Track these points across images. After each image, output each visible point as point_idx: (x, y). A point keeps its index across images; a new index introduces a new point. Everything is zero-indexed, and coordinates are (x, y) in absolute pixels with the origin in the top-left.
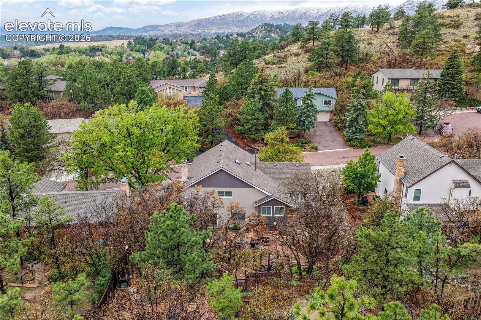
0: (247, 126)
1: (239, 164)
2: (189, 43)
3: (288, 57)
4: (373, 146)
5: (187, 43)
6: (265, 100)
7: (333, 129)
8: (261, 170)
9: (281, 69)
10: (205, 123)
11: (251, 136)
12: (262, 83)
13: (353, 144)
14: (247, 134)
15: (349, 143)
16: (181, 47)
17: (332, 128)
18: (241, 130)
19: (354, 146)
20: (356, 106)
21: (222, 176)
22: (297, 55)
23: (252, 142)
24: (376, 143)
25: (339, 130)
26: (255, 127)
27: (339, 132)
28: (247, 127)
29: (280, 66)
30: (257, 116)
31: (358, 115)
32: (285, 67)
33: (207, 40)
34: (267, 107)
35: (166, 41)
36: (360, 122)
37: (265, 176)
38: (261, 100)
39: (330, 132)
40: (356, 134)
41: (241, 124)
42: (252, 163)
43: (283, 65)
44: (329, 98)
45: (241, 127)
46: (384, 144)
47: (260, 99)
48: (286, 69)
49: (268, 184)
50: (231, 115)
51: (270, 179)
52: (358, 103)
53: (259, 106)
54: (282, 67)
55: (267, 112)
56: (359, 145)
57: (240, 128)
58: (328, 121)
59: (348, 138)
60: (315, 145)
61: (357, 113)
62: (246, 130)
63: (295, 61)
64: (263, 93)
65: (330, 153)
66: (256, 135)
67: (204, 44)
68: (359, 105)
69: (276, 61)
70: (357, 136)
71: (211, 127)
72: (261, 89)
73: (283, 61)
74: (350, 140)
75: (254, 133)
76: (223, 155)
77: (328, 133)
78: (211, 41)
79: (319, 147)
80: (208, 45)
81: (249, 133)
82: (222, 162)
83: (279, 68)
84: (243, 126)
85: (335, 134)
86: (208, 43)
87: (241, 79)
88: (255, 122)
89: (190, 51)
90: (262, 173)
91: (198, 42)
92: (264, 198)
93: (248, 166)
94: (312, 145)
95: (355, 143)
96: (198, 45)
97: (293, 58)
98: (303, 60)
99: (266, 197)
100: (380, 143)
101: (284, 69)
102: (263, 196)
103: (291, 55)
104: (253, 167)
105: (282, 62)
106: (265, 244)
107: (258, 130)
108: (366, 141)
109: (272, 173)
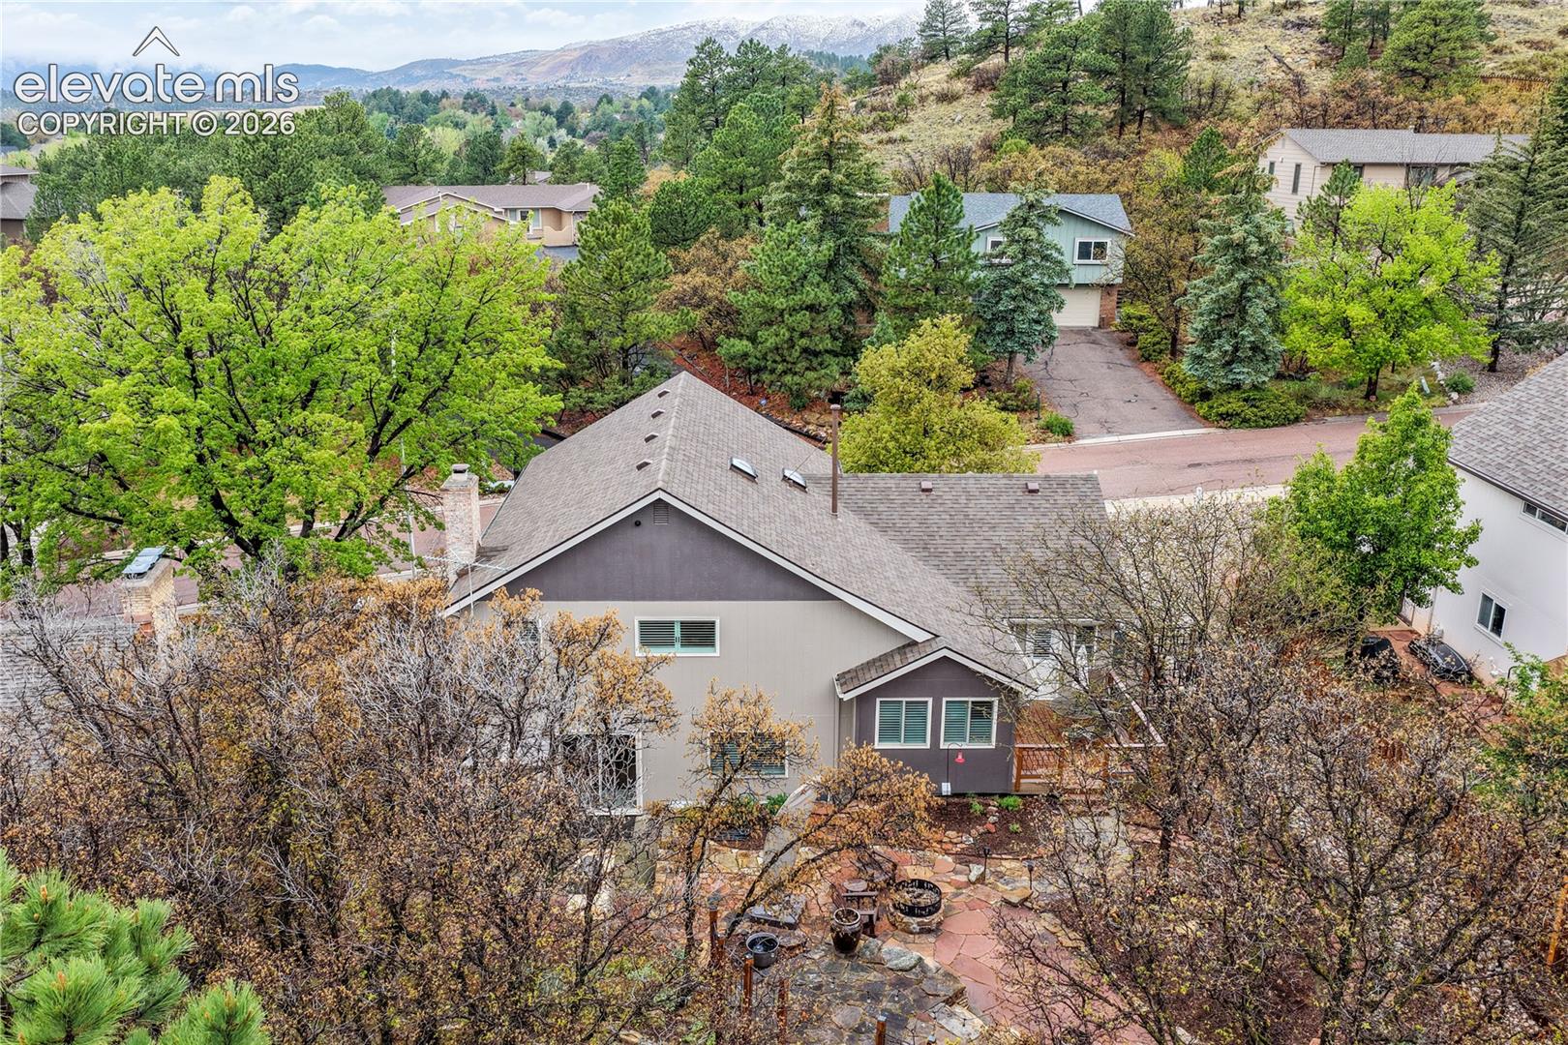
0: (770, 338)
1: (752, 478)
2: (554, 110)
3: (914, 107)
4: (1309, 418)
5: (546, 111)
6: (842, 234)
7: (1120, 355)
8: (860, 511)
9: (889, 146)
10: (589, 324)
11: (788, 379)
12: (828, 158)
13: (1222, 410)
14: (772, 371)
15: (1203, 408)
16: (527, 122)
17: (1117, 352)
18: (745, 355)
19: (1227, 419)
20: (1242, 246)
21: (661, 538)
22: (946, 98)
23: (790, 409)
24: (1316, 407)
25: (1147, 360)
26: (804, 342)
27: (1147, 367)
28: (771, 342)
29: (885, 136)
30: (810, 294)
31: (1244, 287)
32: (903, 140)
33: (616, 102)
34: (853, 262)
35: (475, 101)
36: (1257, 312)
37: (880, 540)
38: (827, 235)
39: (1110, 364)
40: (1237, 368)
41: (747, 331)
42: (817, 480)
43: (896, 134)
44: (1100, 232)
45: (745, 342)
46: (1349, 410)
47: (822, 228)
48: (909, 148)
49: (901, 577)
50: (704, 301)
51: (908, 558)
52: (1248, 233)
53: (820, 257)
54: (891, 141)
55: (852, 281)
56: (1249, 412)
57: (741, 345)
58: (1094, 328)
59: (1192, 386)
60: (1063, 414)
61: (1241, 275)
62: (764, 358)
63: (940, 121)
64: (835, 201)
65: (1131, 448)
66: (810, 375)
67: (604, 114)
68: (1253, 239)
69: (870, 122)
70: (1244, 374)
71: (618, 341)
72: (826, 187)
73: (895, 118)
74: (1205, 395)
75: (800, 366)
76: (667, 433)
77: (1105, 370)
78: (627, 106)
79: (1079, 424)
80: (618, 117)
81: (780, 367)
82: (661, 466)
83: (880, 142)
84: (753, 339)
85: (1133, 372)
86: (617, 112)
87: (740, 166)
88: (803, 319)
89: (555, 135)
90: (863, 525)
91: (584, 110)
92: (891, 654)
93: (797, 492)
94: (1046, 416)
95: (1234, 404)
96: (585, 119)
97: (933, 109)
98: (972, 113)
99: (902, 650)
100: (1331, 405)
101: (901, 147)
102: (886, 646)
103: (923, 99)
104: (820, 497)
105: (892, 123)
106: (914, 922)
107: (816, 354)
108: (1277, 397)
109: (914, 524)
